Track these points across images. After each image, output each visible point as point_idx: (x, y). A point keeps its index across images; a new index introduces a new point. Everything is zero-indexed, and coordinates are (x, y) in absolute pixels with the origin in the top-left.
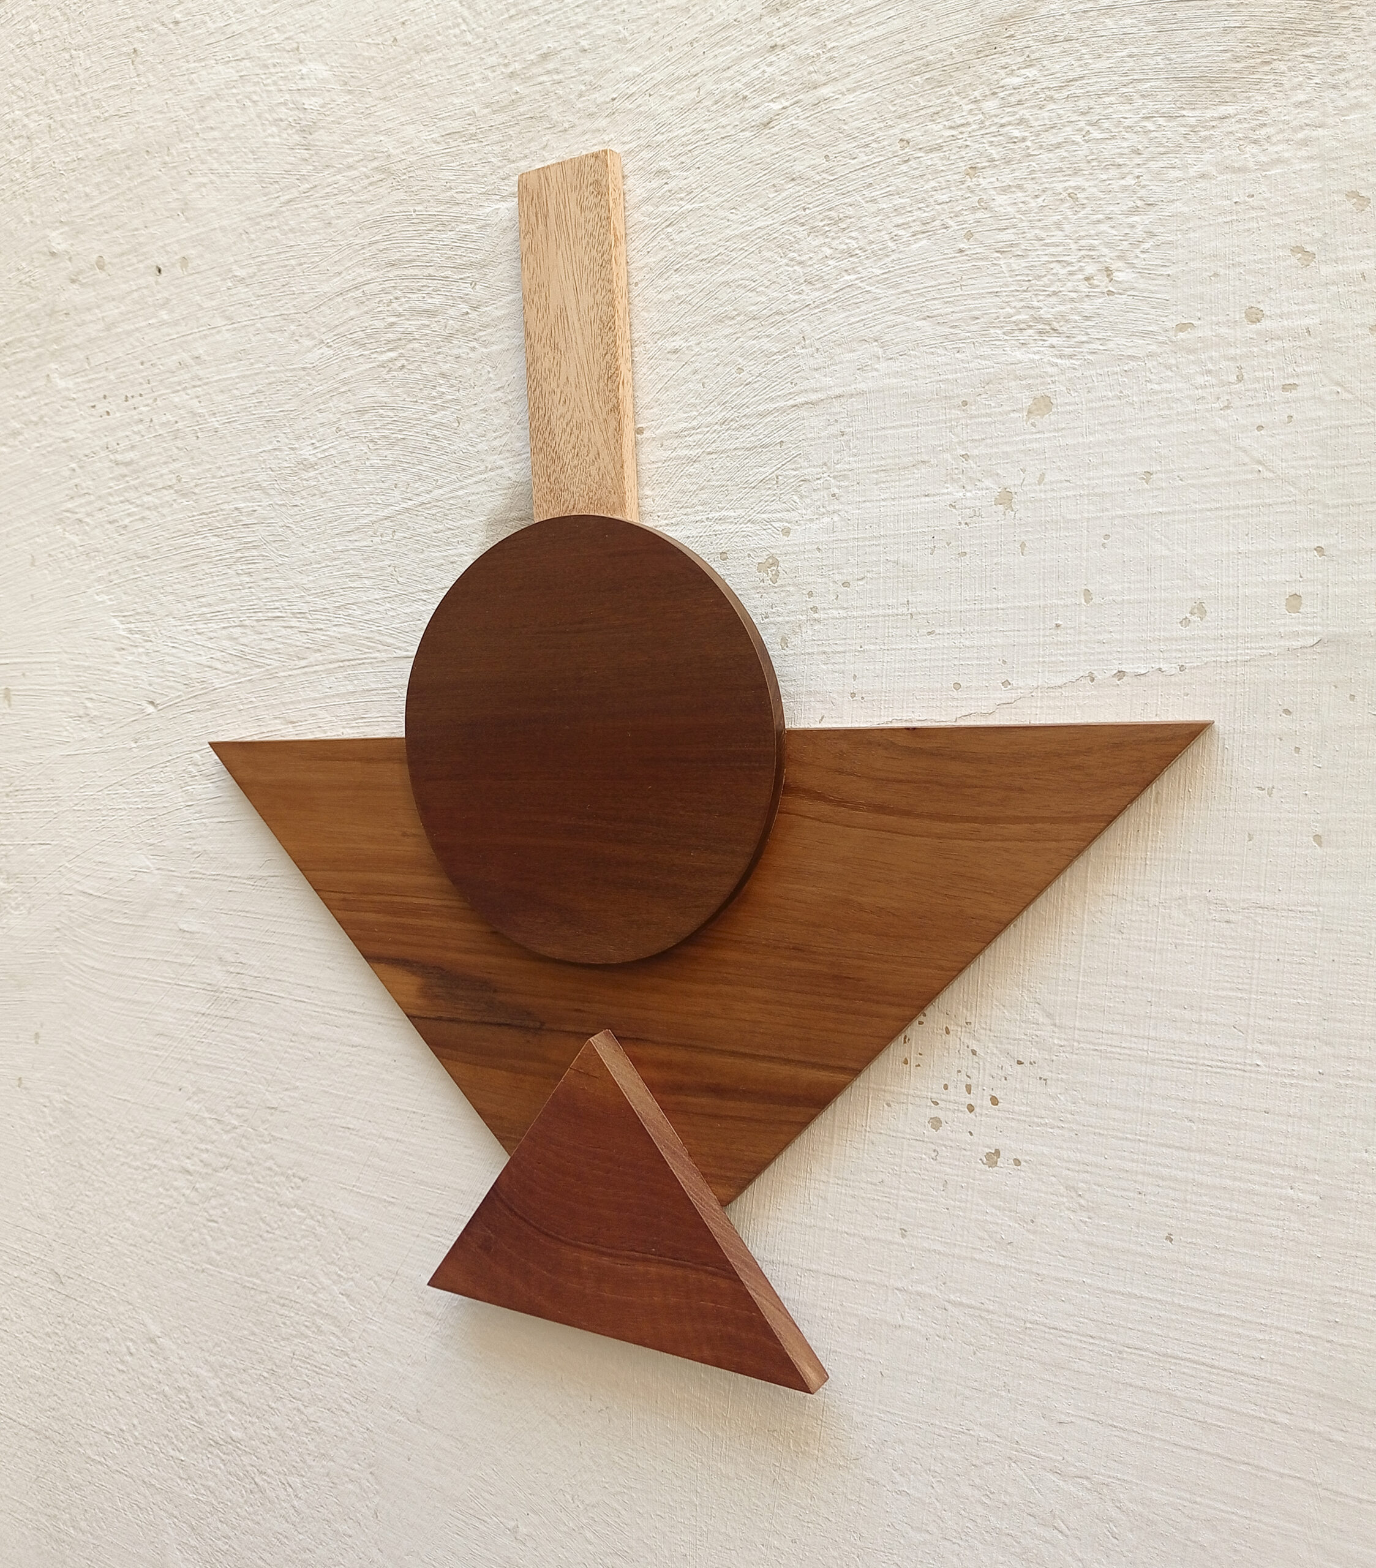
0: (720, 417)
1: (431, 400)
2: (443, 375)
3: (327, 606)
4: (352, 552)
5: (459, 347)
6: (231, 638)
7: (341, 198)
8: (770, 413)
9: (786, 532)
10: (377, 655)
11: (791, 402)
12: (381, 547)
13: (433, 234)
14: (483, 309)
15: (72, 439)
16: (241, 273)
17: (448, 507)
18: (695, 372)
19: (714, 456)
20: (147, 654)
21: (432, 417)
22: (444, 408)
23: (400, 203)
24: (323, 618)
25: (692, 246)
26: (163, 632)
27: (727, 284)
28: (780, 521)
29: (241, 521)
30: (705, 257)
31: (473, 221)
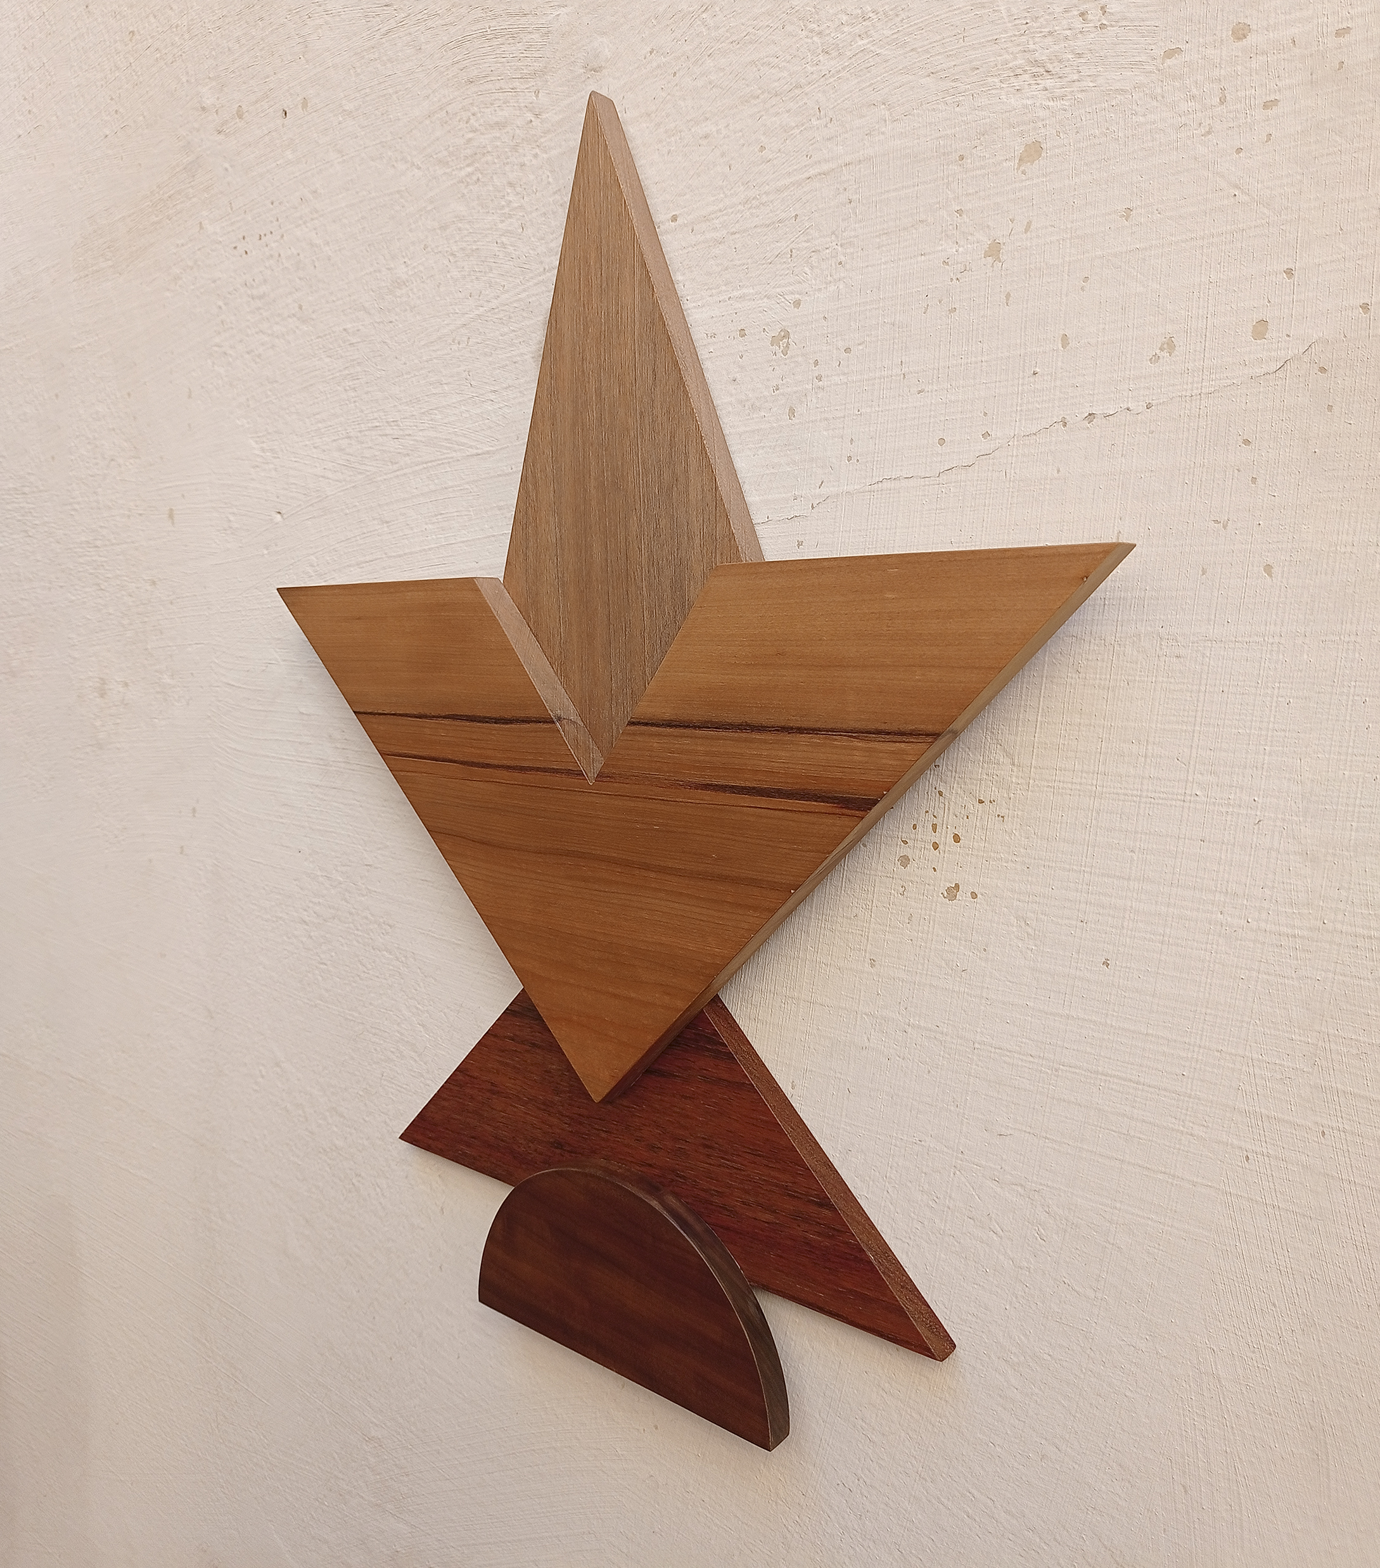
0: (743, 196)
1: (501, 209)
2: (511, 184)
3: (414, 413)
4: (435, 361)
5: (524, 155)
6: (341, 450)
7: (430, 23)
8: (786, 187)
9: (797, 304)
10: (454, 454)
11: (807, 175)
12: (458, 354)
13: (504, 48)
14: (544, 116)
15: (220, 278)
16: (349, 107)
17: (512, 310)
18: (723, 155)
19: (737, 236)
20: (276, 470)
21: (500, 226)
22: (510, 216)
23: (477, 21)
24: (412, 424)
25: (724, 29)
26: (288, 448)
27: (753, 63)
28: (792, 293)
29: (348, 340)
30: (735, 39)
31: (538, 29)
